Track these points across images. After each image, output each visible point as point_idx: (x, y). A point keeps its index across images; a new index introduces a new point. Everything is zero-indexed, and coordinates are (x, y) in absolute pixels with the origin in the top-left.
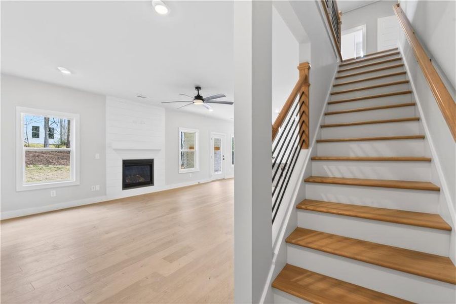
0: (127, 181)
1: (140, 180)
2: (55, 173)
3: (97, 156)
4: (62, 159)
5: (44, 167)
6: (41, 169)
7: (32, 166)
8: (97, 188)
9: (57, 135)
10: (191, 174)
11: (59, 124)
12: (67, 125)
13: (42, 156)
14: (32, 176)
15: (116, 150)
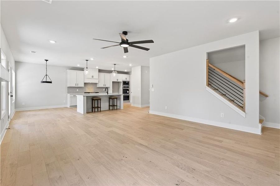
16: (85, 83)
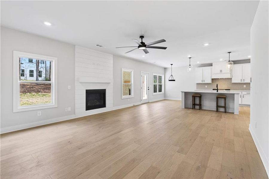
0: (89, 104)
1: (97, 104)
2: (42, 98)
3: (69, 87)
4: (46, 89)
5: (35, 94)
6: (34, 95)
7: (28, 93)
8: (69, 109)
9: (43, 75)
10: (129, 99)
11: (45, 68)
12: (49, 70)
13: (34, 87)
14: (28, 100)
15: (81, 83)
16: (212, 79)
